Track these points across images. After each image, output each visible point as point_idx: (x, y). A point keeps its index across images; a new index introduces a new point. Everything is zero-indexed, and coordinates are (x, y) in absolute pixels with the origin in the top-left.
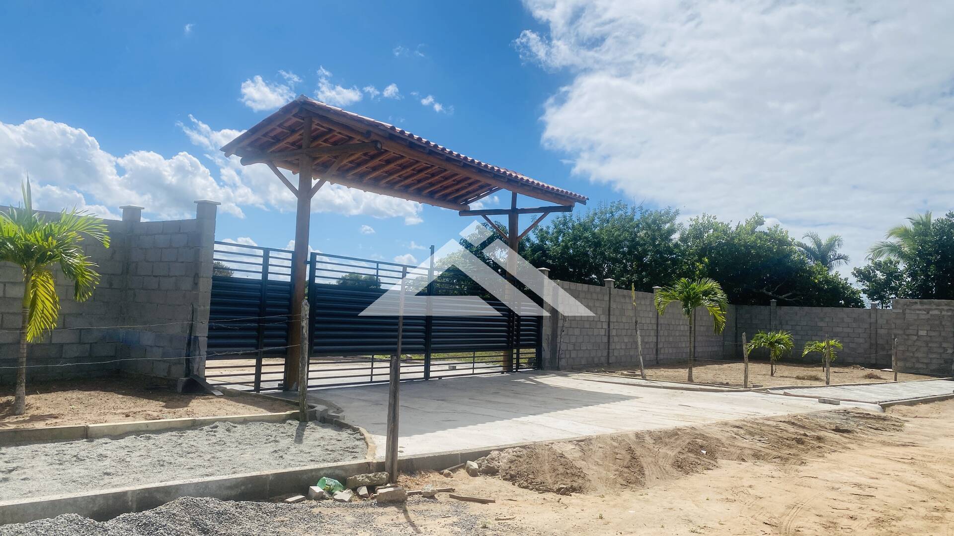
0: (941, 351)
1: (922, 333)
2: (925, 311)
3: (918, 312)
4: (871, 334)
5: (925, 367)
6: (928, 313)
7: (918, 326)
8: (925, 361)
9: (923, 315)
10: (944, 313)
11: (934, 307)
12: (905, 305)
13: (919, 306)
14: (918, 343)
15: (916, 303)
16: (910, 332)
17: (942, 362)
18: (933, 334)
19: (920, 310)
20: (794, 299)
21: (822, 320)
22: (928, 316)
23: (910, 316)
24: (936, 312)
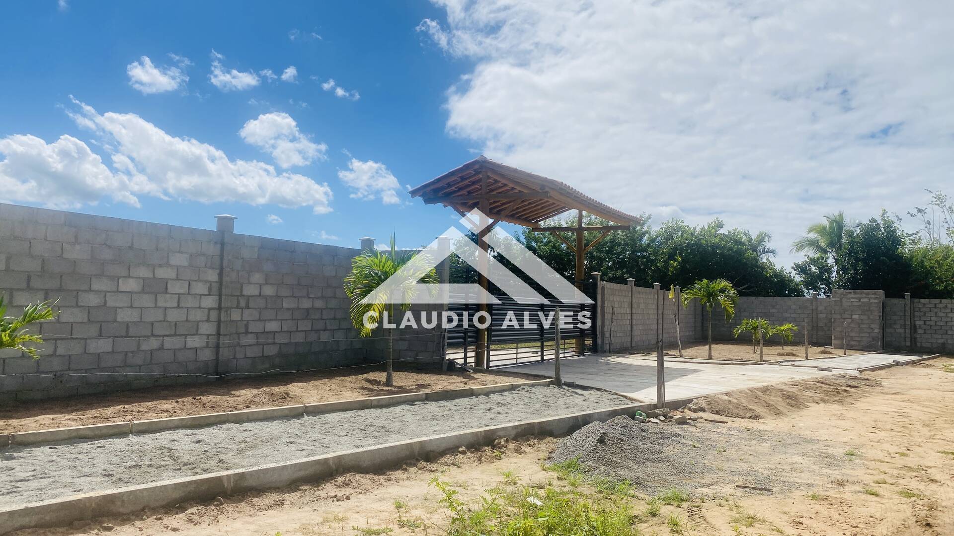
0: (869, 331)
1: (855, 317)
2: (857, 299)
3: (852, 300)
4: (813, 318)
5: (858, 344)
6: (860, 300)
7: (852, 311)
8: (857, 339)
9: (856, 303)
10: (872, 301)
11: (864, 296)
12: (842, 294)
13: (852, 296)
14: (852, 325)
15: (851, 293)
16: (846, 316)
17: (871, 339)
18: (862, 317)
19: (852, 298)
20: (750, 290)
21: (773, 307)
22: (860, 303)
23: (846, 303)
24: (866, 300)
